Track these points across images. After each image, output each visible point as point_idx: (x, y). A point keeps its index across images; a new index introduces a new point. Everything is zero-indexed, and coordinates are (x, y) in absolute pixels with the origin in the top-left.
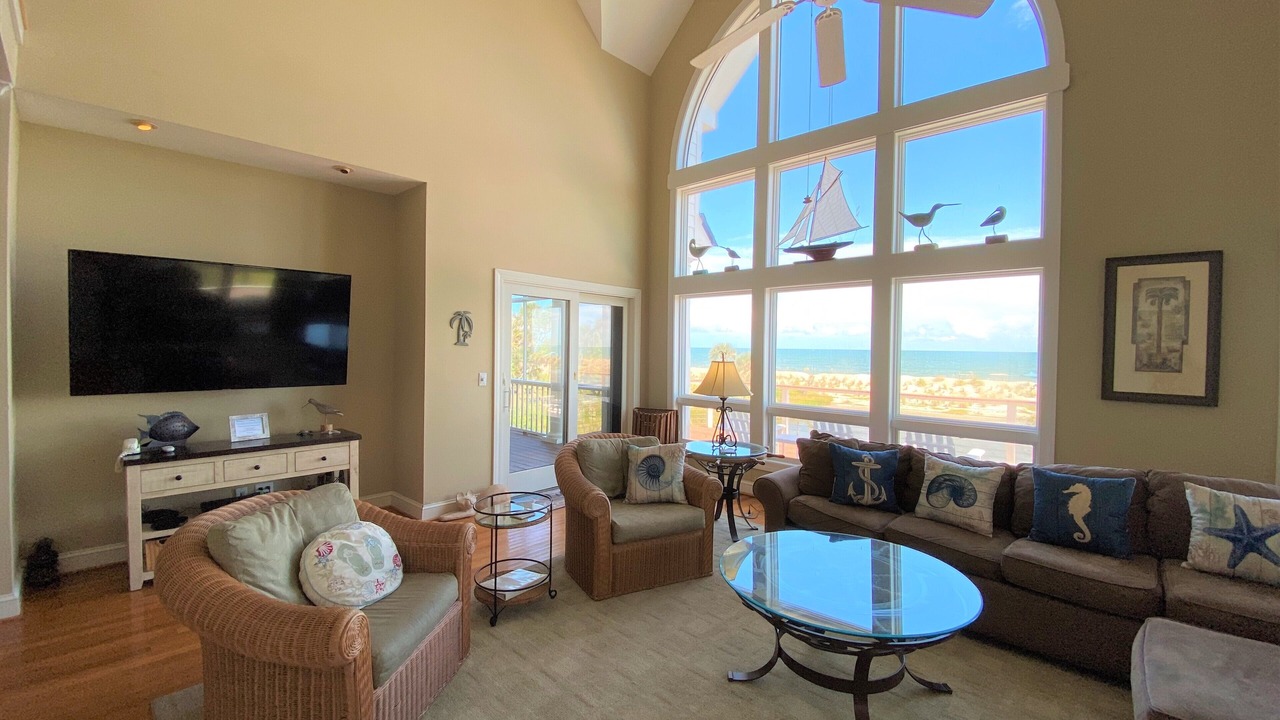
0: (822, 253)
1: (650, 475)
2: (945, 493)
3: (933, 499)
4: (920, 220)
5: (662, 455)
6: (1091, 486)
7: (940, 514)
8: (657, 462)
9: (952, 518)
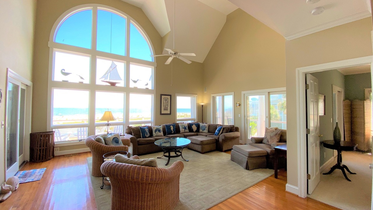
0: (113, 84)
1: (116, 143)
2: (158, 131)
3: (156, 133)
4: (135, 82)
5: (116, 137)
6: (172, 125)
7: (158, 135)
8: (116, 139)
9: (159, 135)
